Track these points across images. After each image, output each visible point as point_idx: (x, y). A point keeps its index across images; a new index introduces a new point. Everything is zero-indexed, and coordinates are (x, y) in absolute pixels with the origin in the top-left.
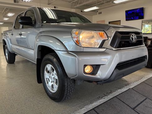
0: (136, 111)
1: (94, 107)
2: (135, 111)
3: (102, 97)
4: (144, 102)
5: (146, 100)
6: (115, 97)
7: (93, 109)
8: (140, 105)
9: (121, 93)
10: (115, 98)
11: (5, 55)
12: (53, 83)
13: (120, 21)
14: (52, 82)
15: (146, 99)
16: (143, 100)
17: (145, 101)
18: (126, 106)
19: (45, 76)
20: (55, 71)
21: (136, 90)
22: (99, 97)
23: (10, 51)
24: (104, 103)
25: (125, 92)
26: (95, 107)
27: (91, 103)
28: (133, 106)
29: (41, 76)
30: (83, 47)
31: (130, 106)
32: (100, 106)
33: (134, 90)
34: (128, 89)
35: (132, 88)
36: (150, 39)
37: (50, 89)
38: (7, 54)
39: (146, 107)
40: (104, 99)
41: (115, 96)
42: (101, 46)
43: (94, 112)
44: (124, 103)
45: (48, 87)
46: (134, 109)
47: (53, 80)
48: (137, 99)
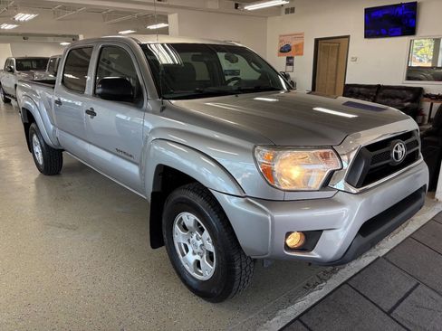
0: (394, 320)
1: (298, 314)
2: (392, 318)
3: (315, 286)
4: (413, 293)
5: (418, 288)
6: (345, 283)
7: (298, 318)
8: (404, 302)
9: (359, 272)
10: (345, 286)
11: (31, 149)
12: (198, 257)
13: (348, 37)
14: (194, 254)
15: (418, 284)
16: (410, 288)
17: (415, 290)
18: (372, 306)
19: (175, 236)
20: (206, 232)
21: (393, 262)
22: (307, 285)
23: (49, 142)
24: (321, 300)
25: (367, 266)
26: (301, 312)
27: (291, 301)
28: (387, 306)
29: (165, 236)
30: (285, 191)
31: (380, 305)
32: (313, 310)
33: (388, 261)
34: (374, 258)
35: (384, 257)
36: (430, 96)
37: (189, 269)
38: (37, 149)
39: (417, 307)
40: (320, 289)
41: (345, 279)
42: (325, 185)
43: (301, 327)
44: (368, 299)
45: (183, 263)
46: (389, 313)
47: (199, 250)
48: (397, 287)
